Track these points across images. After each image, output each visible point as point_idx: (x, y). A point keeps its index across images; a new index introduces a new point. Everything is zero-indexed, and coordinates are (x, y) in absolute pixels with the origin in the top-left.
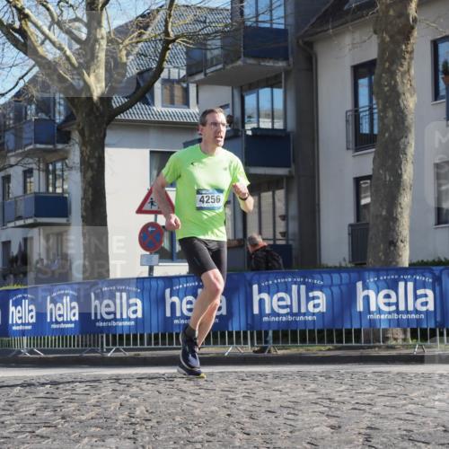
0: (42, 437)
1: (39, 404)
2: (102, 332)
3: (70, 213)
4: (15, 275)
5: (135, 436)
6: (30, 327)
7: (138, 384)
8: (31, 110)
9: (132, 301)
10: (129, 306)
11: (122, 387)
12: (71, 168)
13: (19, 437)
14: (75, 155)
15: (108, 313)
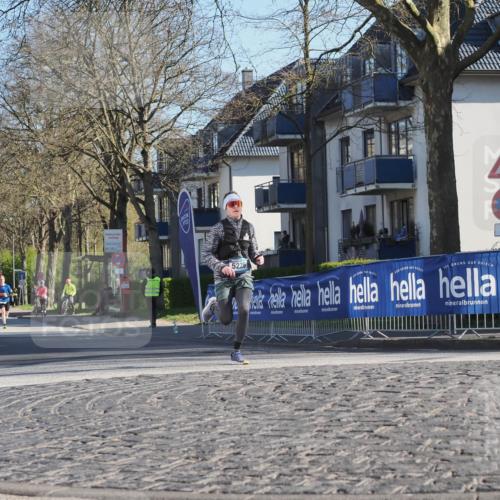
0: (381, 437)
1: (379, 399)
2: (452, 313)
3: (416, 177)
4: (357, 247)
5: (483, 437)
6: (372, 307)
7: (488, 376)
8: (370, 65)
9: (484, 277)
10: (481, 283)
11: (470, 379)
12: (415, 128)
13: (357, 437)
14: (419, 115)
15: (458, 291)
